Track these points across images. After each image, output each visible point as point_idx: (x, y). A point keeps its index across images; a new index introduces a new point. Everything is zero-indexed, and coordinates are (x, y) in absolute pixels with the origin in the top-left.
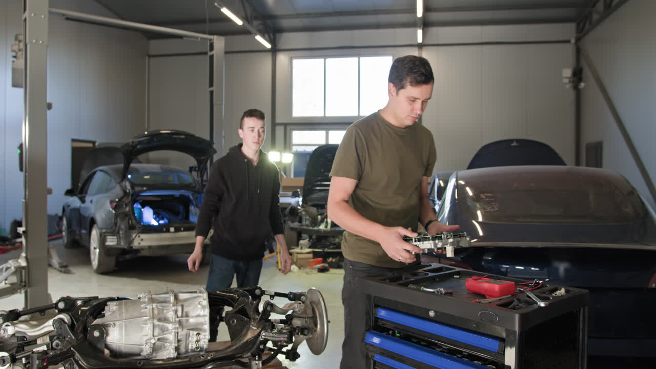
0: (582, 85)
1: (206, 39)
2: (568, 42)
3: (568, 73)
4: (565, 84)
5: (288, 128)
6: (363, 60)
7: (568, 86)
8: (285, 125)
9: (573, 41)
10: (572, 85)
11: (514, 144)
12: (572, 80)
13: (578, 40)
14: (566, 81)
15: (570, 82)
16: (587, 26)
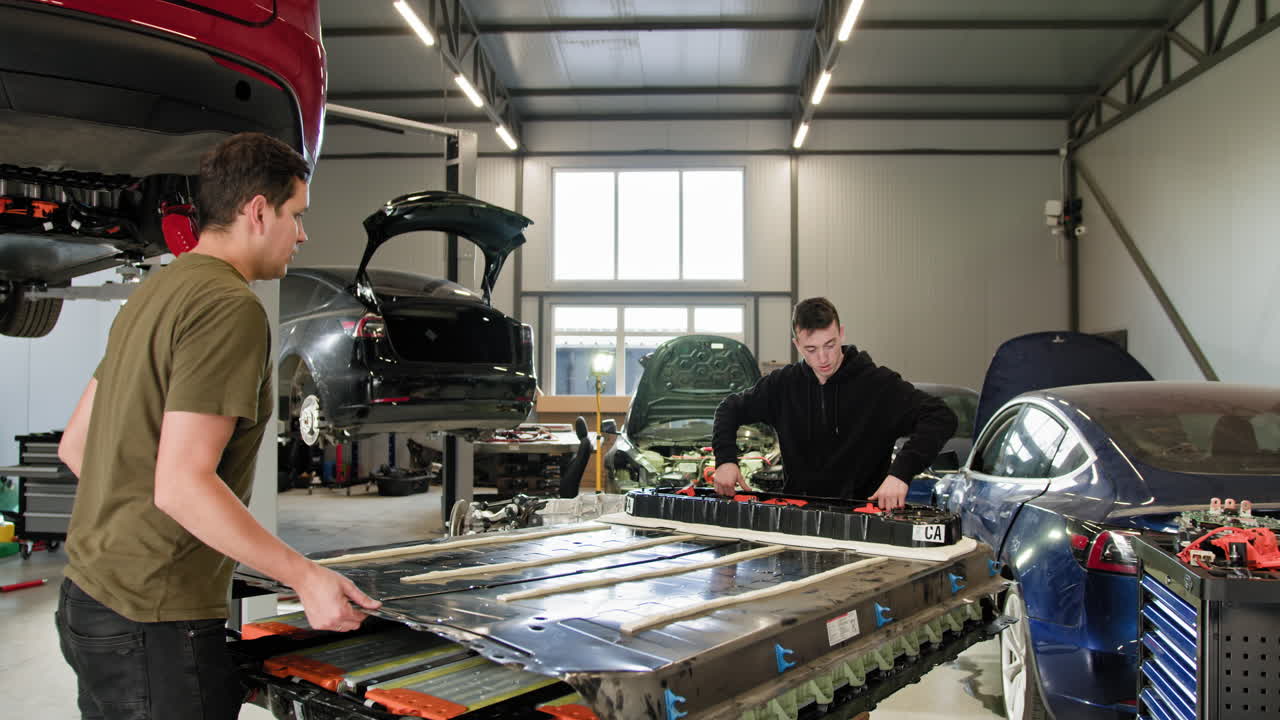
0: (1082, 229)
1: (442, 134)
2: (1055, 152)
3: (1054, 207)
4: (1051, 227)
5: (546, 302)
6: (688, 175)
7: (1055, 232)
8: (541, 296)
9: (1064, 152)
10: (1062, 229)
11: (1057, 340)
12: (1062, 221)
13: (1072, 150)
14: (1053, 222)
15: (1059, 223)
16: (1092, 126)
